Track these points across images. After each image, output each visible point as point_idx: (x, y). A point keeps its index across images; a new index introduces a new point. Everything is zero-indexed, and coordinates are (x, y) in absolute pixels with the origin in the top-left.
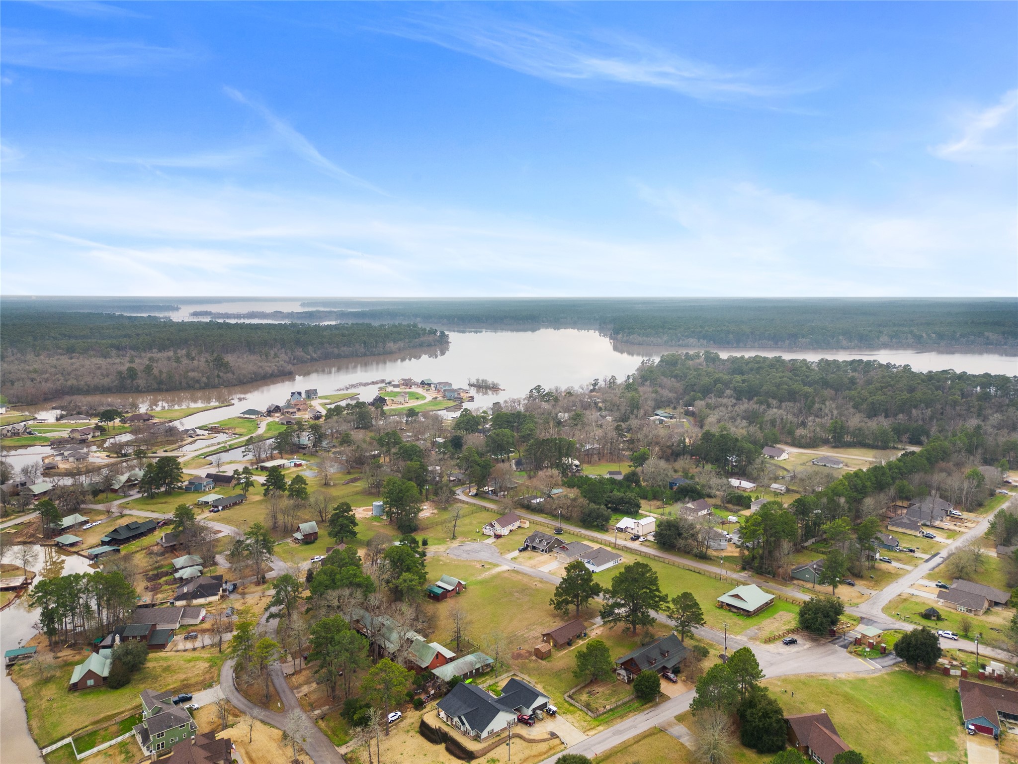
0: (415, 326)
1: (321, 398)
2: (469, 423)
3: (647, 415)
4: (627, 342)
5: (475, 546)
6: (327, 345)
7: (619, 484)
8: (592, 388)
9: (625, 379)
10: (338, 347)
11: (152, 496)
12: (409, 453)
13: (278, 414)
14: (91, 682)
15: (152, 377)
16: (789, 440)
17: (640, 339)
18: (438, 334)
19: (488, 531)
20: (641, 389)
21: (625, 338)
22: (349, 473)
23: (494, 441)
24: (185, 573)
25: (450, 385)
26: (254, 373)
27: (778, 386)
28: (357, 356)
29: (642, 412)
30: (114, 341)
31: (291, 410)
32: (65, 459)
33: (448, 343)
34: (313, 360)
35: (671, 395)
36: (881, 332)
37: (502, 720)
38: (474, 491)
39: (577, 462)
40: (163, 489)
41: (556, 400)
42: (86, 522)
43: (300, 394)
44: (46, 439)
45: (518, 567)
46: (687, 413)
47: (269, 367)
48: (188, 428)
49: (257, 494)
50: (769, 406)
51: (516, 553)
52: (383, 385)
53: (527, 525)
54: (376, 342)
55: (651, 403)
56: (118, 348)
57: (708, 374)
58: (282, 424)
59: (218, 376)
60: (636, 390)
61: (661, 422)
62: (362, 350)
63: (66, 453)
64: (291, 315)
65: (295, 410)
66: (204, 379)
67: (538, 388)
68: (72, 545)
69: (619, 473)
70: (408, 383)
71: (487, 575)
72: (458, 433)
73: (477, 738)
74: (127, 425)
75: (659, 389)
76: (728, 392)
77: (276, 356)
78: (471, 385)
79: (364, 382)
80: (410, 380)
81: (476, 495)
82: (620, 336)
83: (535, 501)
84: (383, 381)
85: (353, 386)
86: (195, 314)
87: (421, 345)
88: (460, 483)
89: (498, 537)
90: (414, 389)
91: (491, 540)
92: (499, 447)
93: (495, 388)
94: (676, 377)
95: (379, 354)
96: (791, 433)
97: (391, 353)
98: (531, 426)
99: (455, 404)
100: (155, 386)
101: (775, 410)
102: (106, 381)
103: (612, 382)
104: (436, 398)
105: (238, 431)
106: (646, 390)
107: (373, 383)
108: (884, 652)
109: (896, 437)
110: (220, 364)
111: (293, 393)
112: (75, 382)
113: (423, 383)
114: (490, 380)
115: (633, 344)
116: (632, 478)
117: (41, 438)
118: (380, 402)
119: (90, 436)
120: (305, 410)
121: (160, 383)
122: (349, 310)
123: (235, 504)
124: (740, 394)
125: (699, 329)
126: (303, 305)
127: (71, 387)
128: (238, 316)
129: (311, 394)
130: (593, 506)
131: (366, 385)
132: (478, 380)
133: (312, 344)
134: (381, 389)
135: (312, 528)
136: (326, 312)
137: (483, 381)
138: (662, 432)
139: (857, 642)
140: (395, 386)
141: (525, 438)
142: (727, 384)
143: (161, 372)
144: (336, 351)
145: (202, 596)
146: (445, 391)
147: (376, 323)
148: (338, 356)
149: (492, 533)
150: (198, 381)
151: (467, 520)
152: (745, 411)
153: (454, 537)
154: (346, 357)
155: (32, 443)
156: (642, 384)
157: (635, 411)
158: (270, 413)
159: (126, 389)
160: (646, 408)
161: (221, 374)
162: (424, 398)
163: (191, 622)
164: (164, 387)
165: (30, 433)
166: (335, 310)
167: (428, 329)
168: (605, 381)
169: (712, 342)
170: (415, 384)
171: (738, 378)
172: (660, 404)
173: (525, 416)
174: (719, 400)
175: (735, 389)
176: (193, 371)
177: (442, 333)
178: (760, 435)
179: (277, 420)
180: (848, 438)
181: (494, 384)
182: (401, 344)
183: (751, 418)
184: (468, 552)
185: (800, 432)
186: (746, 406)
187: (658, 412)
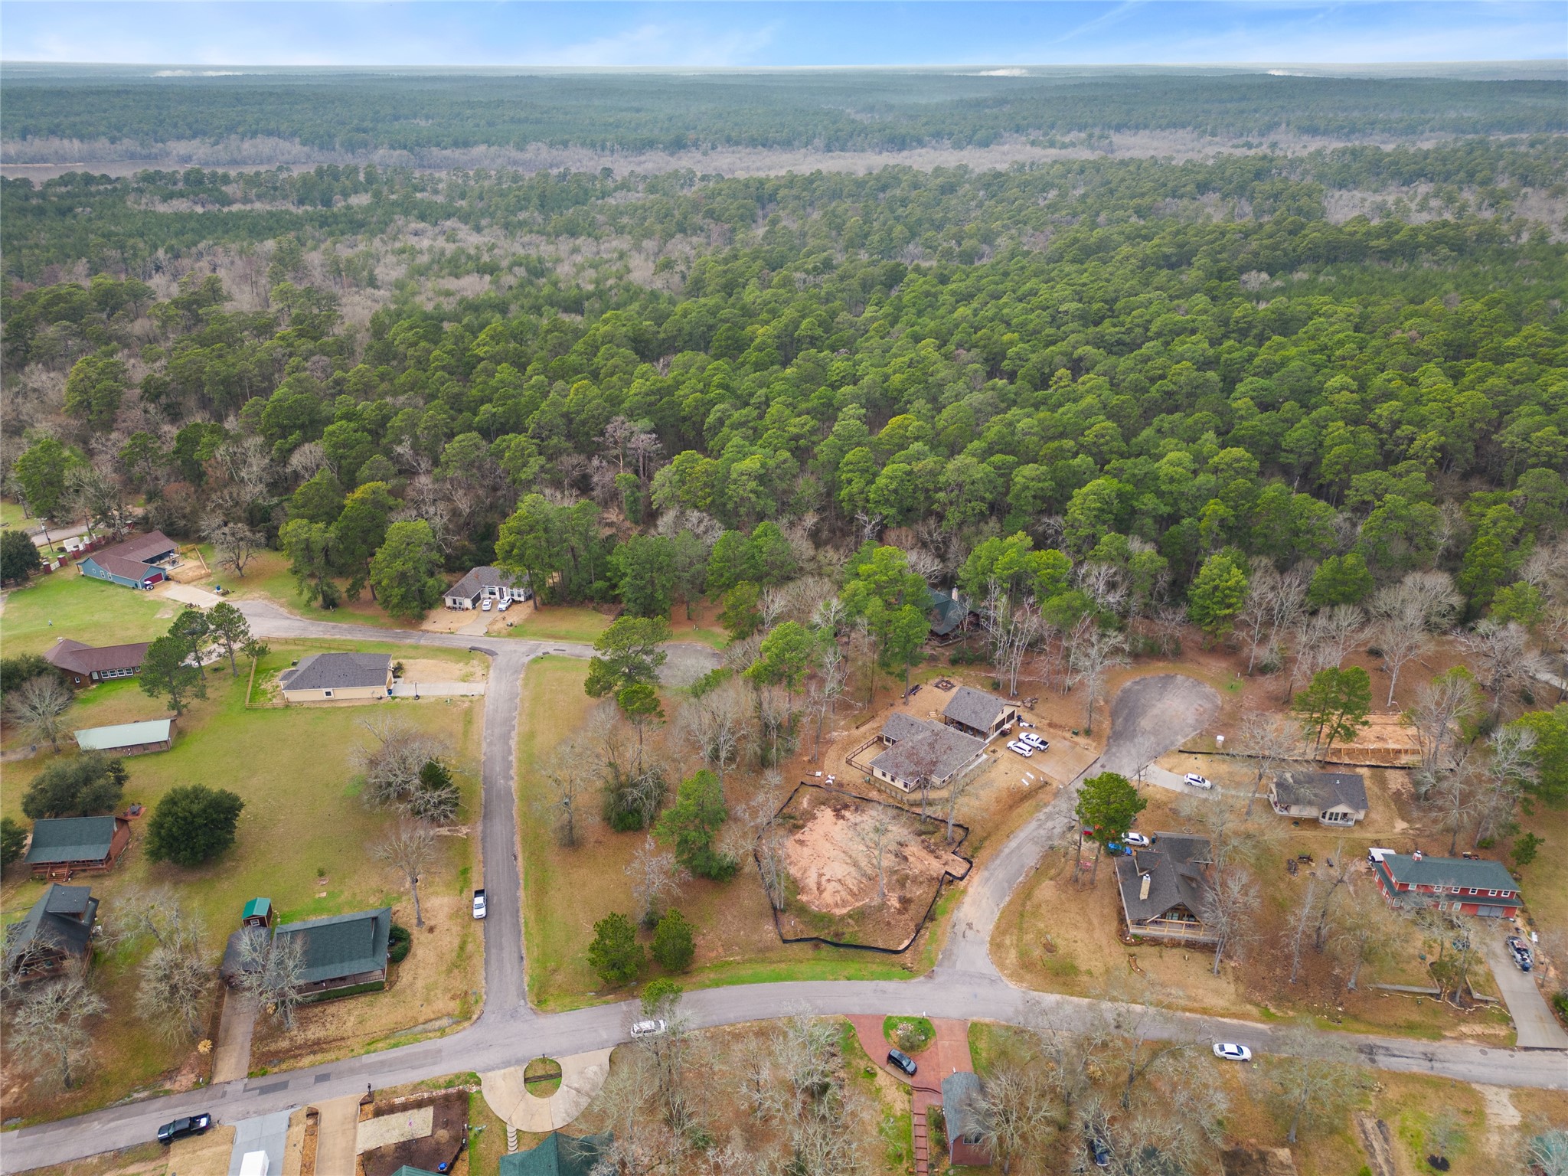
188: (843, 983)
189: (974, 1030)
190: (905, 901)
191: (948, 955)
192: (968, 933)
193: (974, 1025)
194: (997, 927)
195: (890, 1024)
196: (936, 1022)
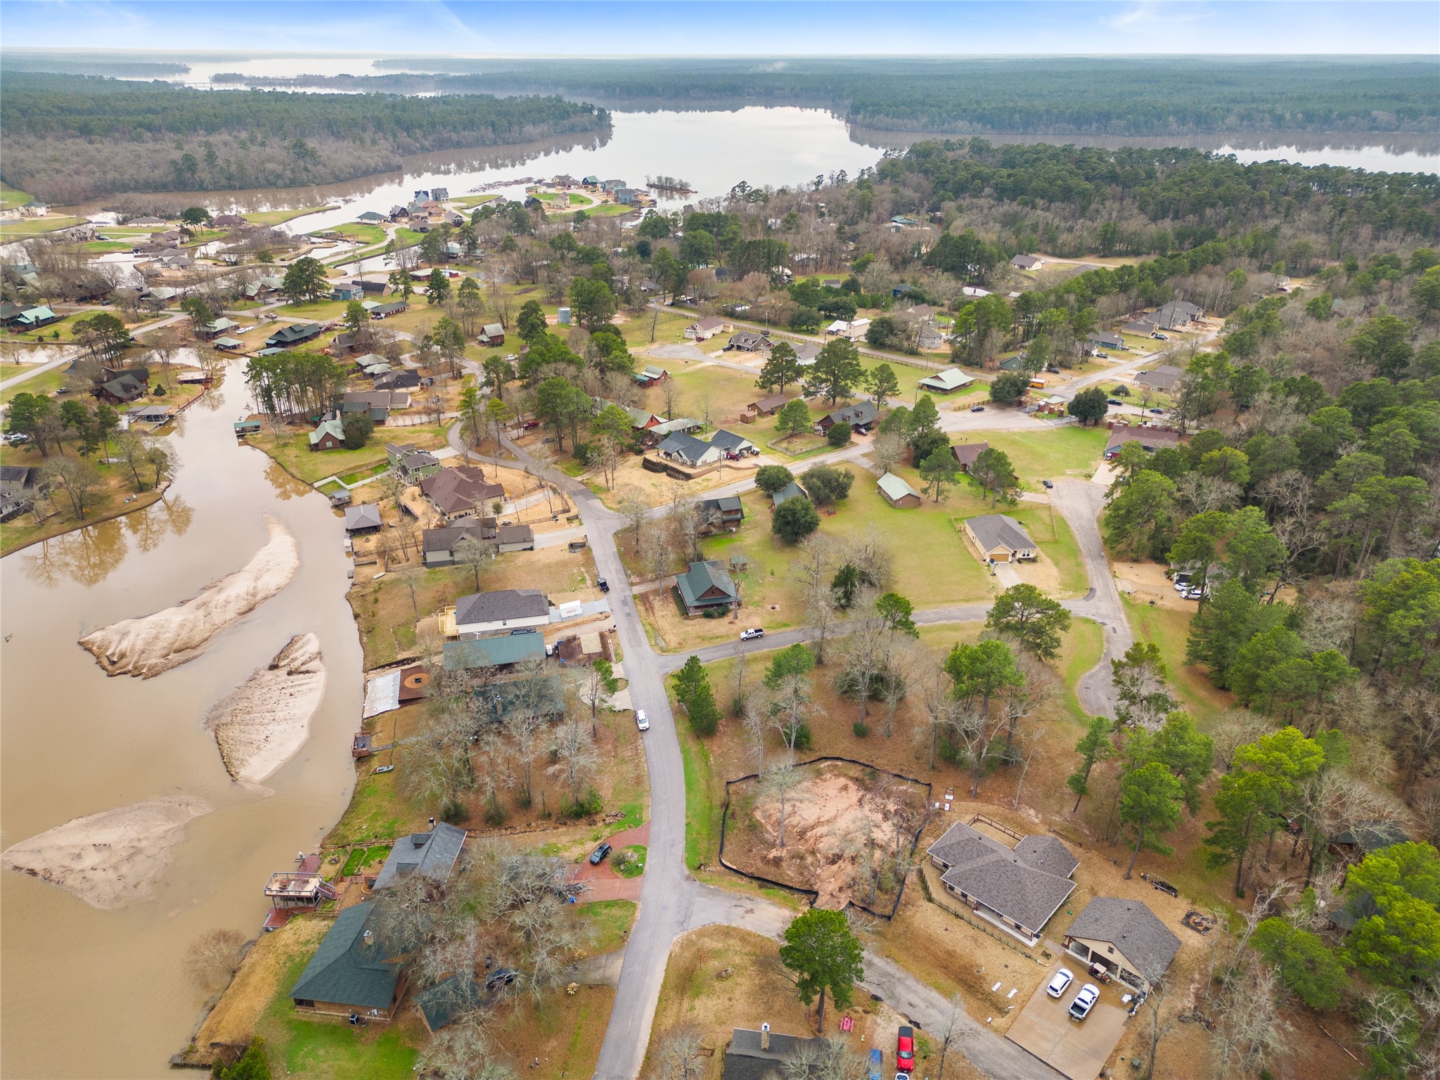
0: (559, 99)
1: (453, 200)
2: (657, 227)
3: (880, 220)
4: (869, 126)
5: (676, 347)
6: (439, 128)
7: (836, 293)
8: (814, 188)
9: (857, 175)
10: (455, 130)
11: (298, 304)
12: (589, 257)
13: (405, 220)
14: (329, 444)
15: (218, 169)
16: (1049, 249)
17: (889, 121)
18: (596, 113)
19: (689, 334)
20: (877, 189)
21: (868, 121)
22: (518, 283)
23: (691, 246)
24: (377, 369)
25: (624, 184)
26: (353, 167)
27: (1051, 182)
28: (484, 144)
29: (874, 216)
30: (140, 118)
31: (422, 215)
32: (167, 266)
33: (610, 126)
34: (424, 149)
35: (916, 196)
36: (1228, 110)
37: (713, 454)
38: (669, 301)
39: (787, 271)
40: (307, 297)
41: (766, 199)
42: (237, 328)
43: (426, 193)
44: (123, 245)
45: (722, 363)
46: (932, 220)
47: (371, 158)
48: (300, 233)
49: (419, 303)
50: (1034, 207)
51: (721, 352)
52: (532, 185)
53: (731, 329)
54: (510, 123)
55: (888, 206)
56: (149, 128)
57: (967, 167)
58: (415, 231)
59: (306, 169)
60: (869, 187)
61: (898, 228)
62: (491, 135)
63: (166, 259)
64: (365, 81)
65: (426, 214)
66: (288, 173)
67: (742, 185)
68: (234, 347)
69: (837, 282)
70: (564, 182)
71: (690, 369)
72: (642, 238)
73: (693, 466)
74: (215, 230)
75: (901, 189)
76: (987, 190)
77: (374, 142)
78: (651, 186)
79: (505, 180)
80: (568, 177)
81: (672, 305)
82: (860, 117)
83: (739, 309)
84: (529, 180)
85: (491, 186)
86: (218, 79)
87: (572, 129)
88: (652, 292)
89: (700, 339)
90: (574, 190)
91: (694, 343)
92: (696, 253)
93: (683, 190)
94: (926, 172)
95: (514, 143)
96: (1052, 240)
97: (531, 141)
98: (734, 228)
99: (631, 209)
100: (224, 182)
101: (1039, 212)
102: (158, 174)
103: (841, 179)
104: (606, 201)
105: (361, 238)
106: (885, 192)
107: (517, 182)
108: (1061, 414)
109: (1177, 242)
110: (301, 151)
111: (417, 193)
112: (116, 175)
113: (586, 182)
114: (677, 177)
115: (878, 129)
116: (851, 286)
117: (115, 244)
118: (533, 203)
119: (178, 242)
120: (439, 214)
121: (230, 177)
122: (452, 74)
123: (398, 312)
124: (1002, 193)
125: (975, 106)
126: (377, 65)
127: (114, 183)
128: (286, 82)
129: (439, 195)
130: (803, 308)
131: (507, 184)
132: (660, 179)
133: (420, 126)
134: (529, 190)
135: (497, 330)
136: (417, 76)
137: (667, 179)
138: (896, 239)
139: (1041, 409)
140: (549, 185)
141: (725, 244)
142: (985, 180)
143: (228, 162)
144: (454, 136)
145: (403, 386)
146: (617, 192)
147: (500, 95)
148: (458, 145)
149: (694, 336)
150: (278, 176)
151: (665, 327)
152: (1004, 215)
153: (653, 340)
154: (469, 145)
155: (109, 249)
156: (881, 182)
157: (866, 214)
158: (394, 217)
159: (185, 186)
160: (880, 210)
161: (310, 167)
162: (590, 202)
163: (401, 406)
164: (237, 184)
165: (99, 238)
166: (431, 74)
167: (580, 104)
168: (831, 178)
169: (989, 126)
170: (575, 183)
171: (1004, 172)
172: (899, 208)
173: (726, 217)
174: (975, 200)
175: (996, 187)
176: (268, 161)
177: (602, 110)
178: (1013, 242)
179: (407, 226)
180: (1118, 247)
181: (682, 185)
182: (543, 128)
183: (1009, 221)
184: (669, 352)
185: (1064, 238)
186: (1006, 207)
187: (897, 218)
188: (684, 821)
189: (627, 904)
190: (777, 861)
191: (713, 893)
192: (741, 911)
193: (634, 906)
194: (749, 934)
195: (642, 849)
196: (639, 879)
